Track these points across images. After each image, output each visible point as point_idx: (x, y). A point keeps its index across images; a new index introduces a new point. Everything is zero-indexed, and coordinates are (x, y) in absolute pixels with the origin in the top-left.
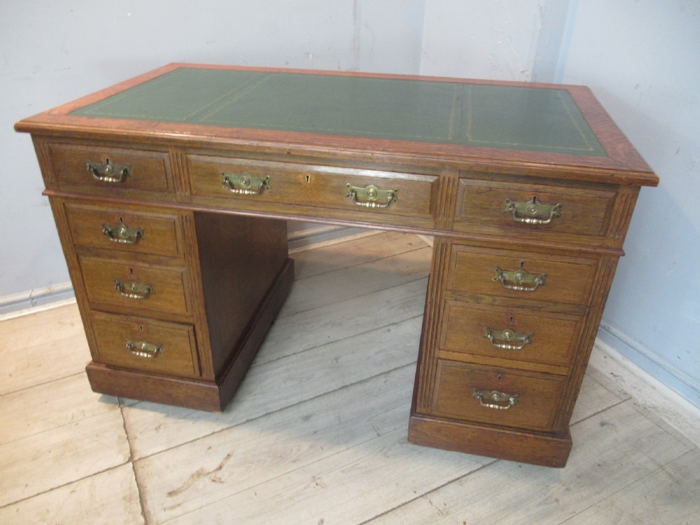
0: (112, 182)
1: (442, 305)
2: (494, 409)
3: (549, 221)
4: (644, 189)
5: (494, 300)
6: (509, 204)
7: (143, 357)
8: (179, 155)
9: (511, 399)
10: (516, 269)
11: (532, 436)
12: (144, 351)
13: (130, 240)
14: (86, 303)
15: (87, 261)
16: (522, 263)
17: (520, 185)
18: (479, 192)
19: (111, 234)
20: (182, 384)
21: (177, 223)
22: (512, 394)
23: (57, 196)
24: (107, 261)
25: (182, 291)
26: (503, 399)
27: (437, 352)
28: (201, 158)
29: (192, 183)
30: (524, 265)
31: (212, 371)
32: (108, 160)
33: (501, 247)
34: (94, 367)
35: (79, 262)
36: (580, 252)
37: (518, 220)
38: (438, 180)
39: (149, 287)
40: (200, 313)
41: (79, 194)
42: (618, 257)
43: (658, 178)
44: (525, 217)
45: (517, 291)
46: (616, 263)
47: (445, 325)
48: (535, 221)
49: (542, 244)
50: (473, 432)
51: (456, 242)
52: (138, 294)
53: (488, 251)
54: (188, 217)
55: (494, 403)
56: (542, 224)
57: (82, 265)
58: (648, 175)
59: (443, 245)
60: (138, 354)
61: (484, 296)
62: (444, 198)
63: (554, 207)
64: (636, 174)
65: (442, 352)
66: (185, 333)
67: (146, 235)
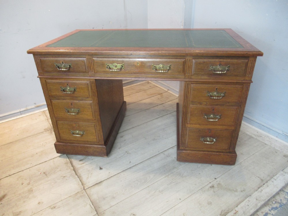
0: (65, 70)
1: (188, 107)
2: (208, 144)
3: (225, 72)
4: (258, 57)
5: (207, 103)
6: (211, 67)
7: (77, 136)
8: (90, 58)
9: (214, 140)
10: (215, 91)
11: (222, 154)
12: (78, 134)
13: (71, 92)
14: (54, 118)
15: (55, 102)
16: (216, 89)
17: (214, 60)
18: (200, 63)
19: (64, 90)
20: (92, 147)
21: (89, 84)
22: (214, 138)
23: (43, 78)
24: (62, 101)
25: (91, 110)
26: (211, 140)
27: (187, 125)
28: (98, 59)
29: (95, 69)
30: (217, 89)
31: (103, 141)
32: (63, 62)
33: (208, 83)
34: (58, 143)
35: (51, 102)
36: (237, 83)
37: (214, 72)
38: (185, 60)
39: (78, 110)
40: (98, 118)
41: (52, 76)
42: (250, 83)
43: (263, 53)
44: (217, 71)
45: (215, 99)
46: (249, 86)
47: (189, 114)
48: (220, 72)
49: (223, 81)
50: (201, 155)
51: (192, 83)
52: (74, 113)
53: (204, 85)
54: (93, 82)
55: (208, 141)
56: (223, 73)
57: (52, 104)
58: (259, 52)
59: (188, 84)
60: (75, 135)
61: (203, 102)
62: (188, 66)
63: (227, 67)
64: (255, 52)
65: (188, 125)
66: (93, 125)
67: (77, 90)
